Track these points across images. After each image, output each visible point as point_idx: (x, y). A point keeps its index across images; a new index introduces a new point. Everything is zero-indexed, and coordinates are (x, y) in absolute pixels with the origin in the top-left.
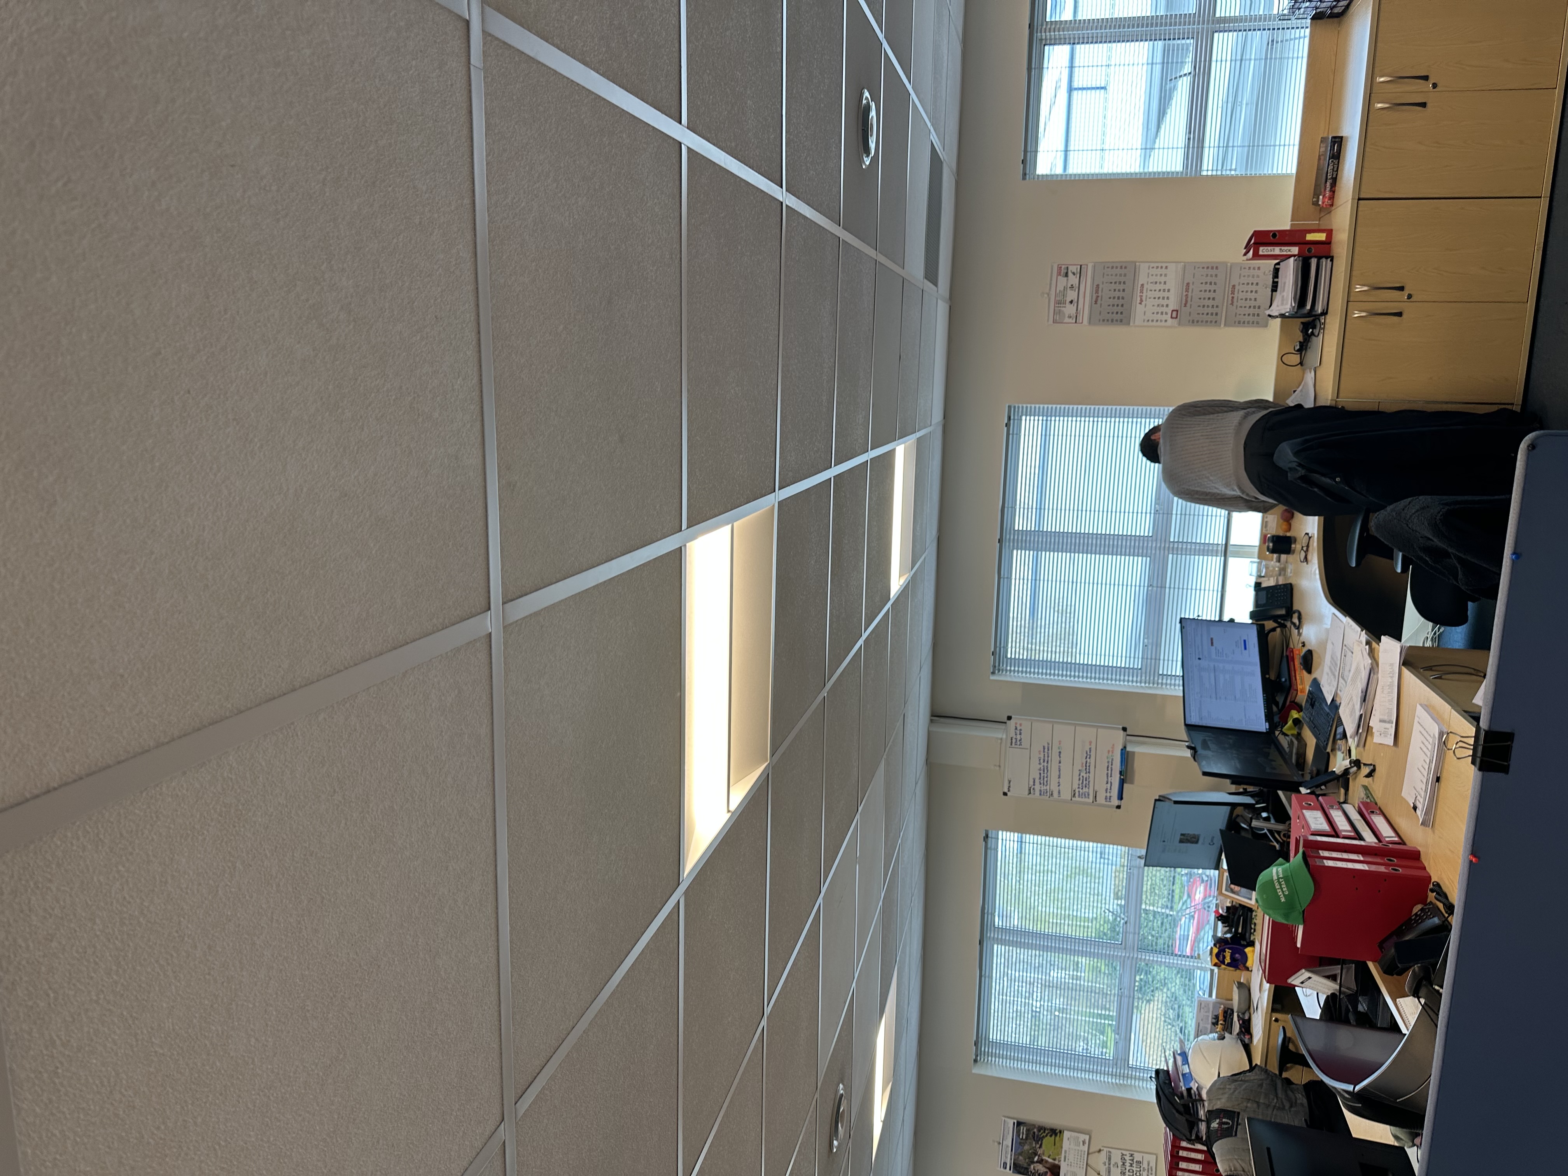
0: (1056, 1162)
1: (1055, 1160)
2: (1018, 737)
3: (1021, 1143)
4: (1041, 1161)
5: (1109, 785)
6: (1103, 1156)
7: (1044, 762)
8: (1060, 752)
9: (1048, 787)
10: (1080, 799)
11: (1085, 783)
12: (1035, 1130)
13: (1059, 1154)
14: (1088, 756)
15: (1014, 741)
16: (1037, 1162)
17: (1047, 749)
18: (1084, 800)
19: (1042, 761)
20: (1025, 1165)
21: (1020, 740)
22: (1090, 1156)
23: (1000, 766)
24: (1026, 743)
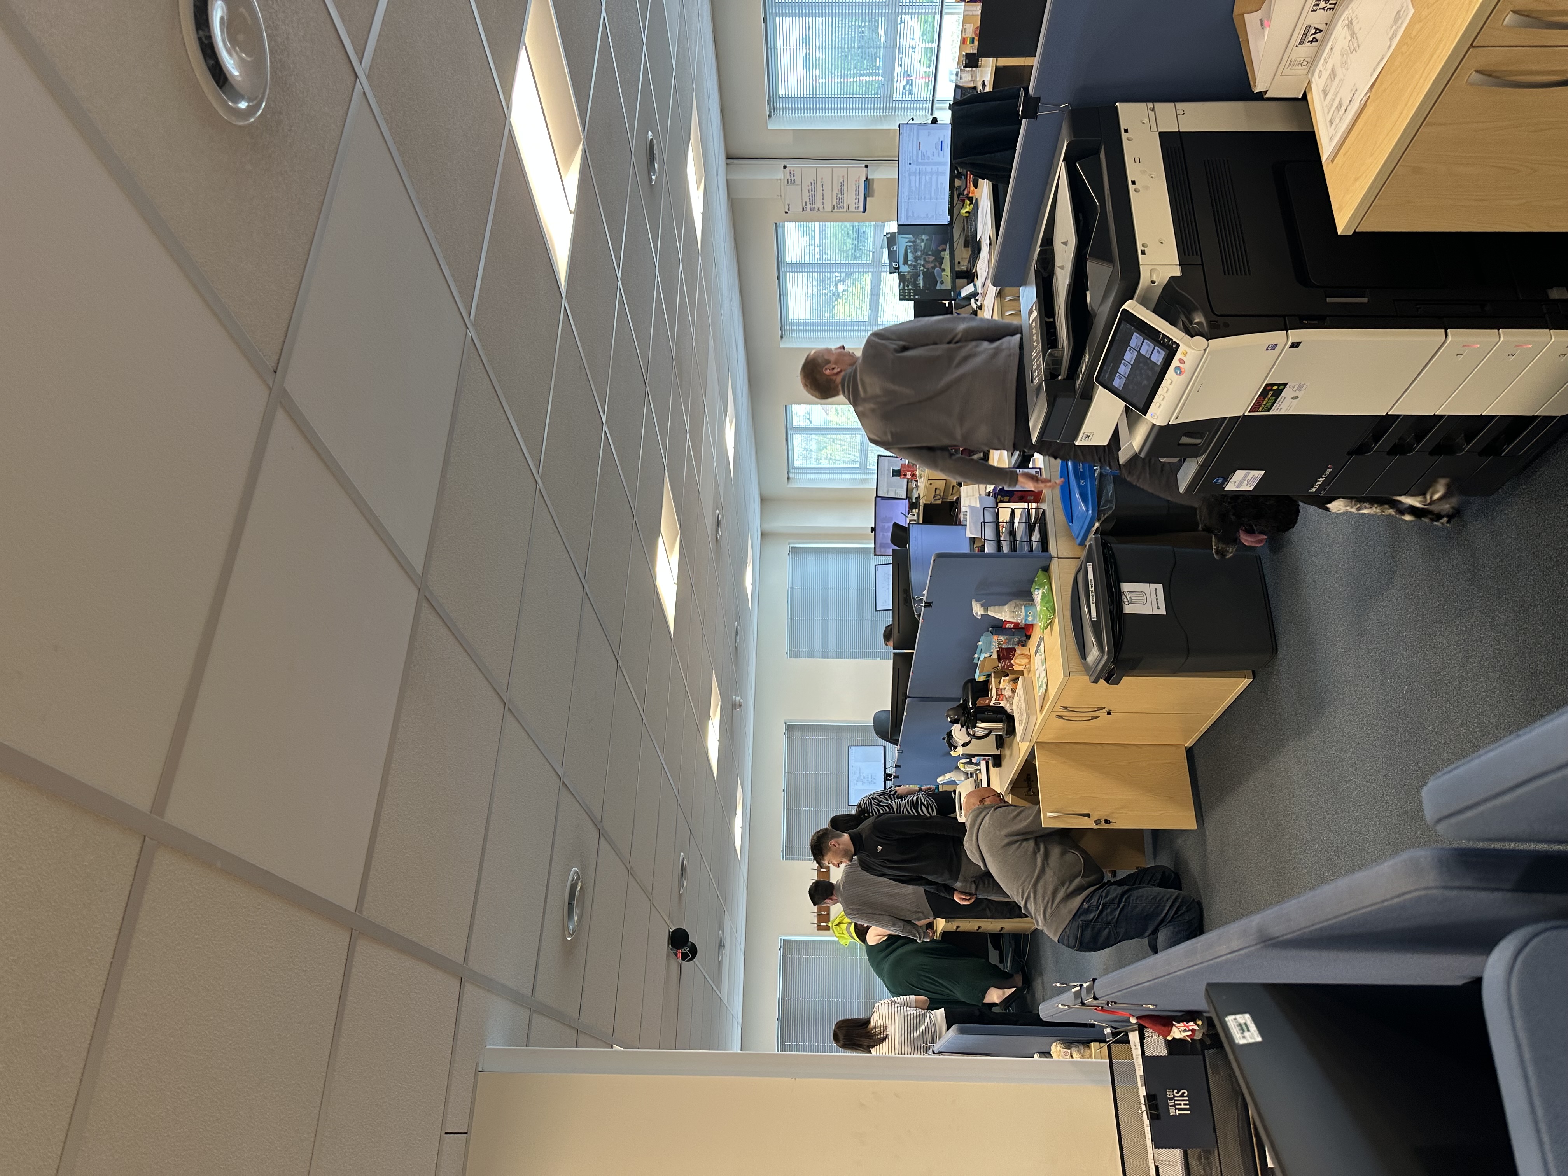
2: (793, 178)
5: (857, 200)
7: (812, 191)
8: (822, 185)
9: (816, 206)
10: (838, 210)
11: (840, 200)
14: (842, 185)
15: (789, 181)
17: (813, 184)
18: (841, 210)
19: (810, 191)
21: (794, 180)
23: (781, 196)
24: (798, 181)
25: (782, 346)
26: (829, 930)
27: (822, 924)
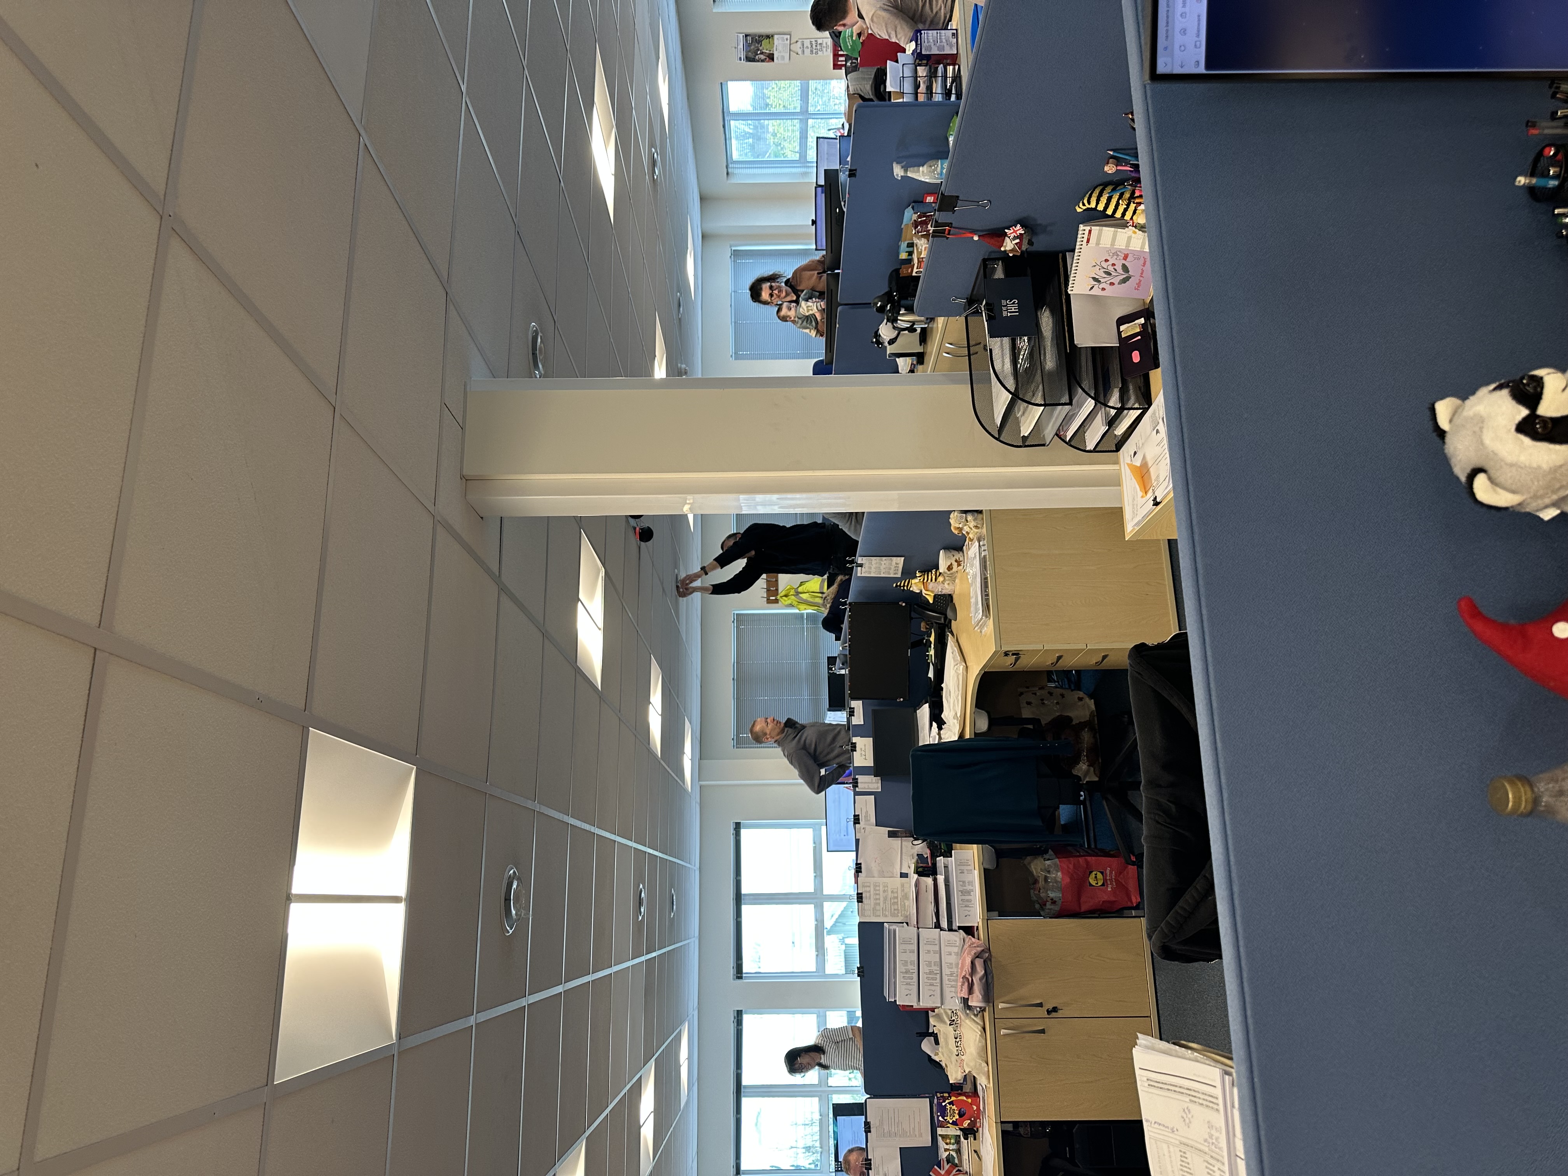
0: (771, 52)
1: (770, 51)
3: (749, 45)
4: (762, 53)
6: (799, 44)
12: (757, 38)
13: (773, 47)
16: (760, 54)
20: (753, 57)
22: (792, 45)
25: (714, 11)
26: (778, 603)
27: (771, 598)
